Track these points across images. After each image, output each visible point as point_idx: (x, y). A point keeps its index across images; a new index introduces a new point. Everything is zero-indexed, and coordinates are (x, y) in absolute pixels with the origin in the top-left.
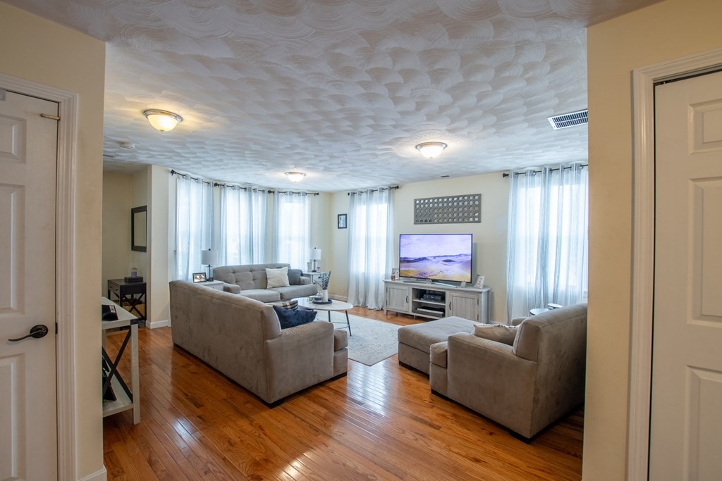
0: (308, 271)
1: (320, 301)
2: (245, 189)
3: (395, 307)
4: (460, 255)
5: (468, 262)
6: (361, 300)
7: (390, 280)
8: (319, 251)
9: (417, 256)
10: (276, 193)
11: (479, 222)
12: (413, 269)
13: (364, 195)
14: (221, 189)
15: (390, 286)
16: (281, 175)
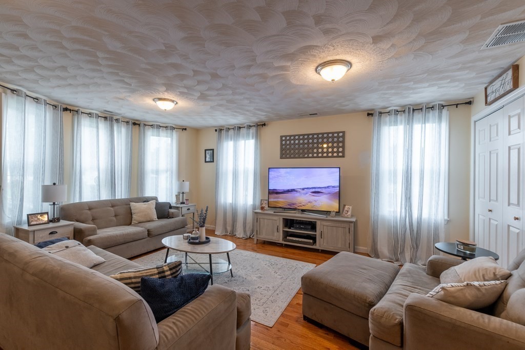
0: (177, 203)
1: (197, 241)
2: (106, 118)
3: (265, 236)
4: (328, 187)
5: (336, 193)
6: (229, 229)
7: (260, 211)
8: (187, 184)
9: (286, 188)
10: (142, 125)
11: (343, 156)
12: (282, 200)
13: (231, 132)
14: (73, 115)
15: (260, 216)
16: (149, 101)
